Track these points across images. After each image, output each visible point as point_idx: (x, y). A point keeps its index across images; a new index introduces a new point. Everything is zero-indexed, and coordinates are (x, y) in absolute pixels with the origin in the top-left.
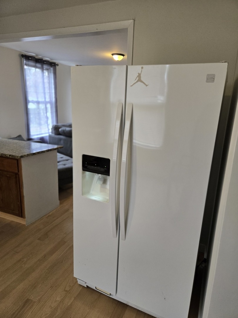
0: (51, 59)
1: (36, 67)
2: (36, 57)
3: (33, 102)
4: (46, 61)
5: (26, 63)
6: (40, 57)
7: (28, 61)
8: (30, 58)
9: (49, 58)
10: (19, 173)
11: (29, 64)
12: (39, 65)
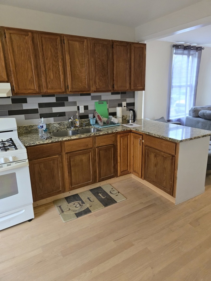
0: (198, 44)
1: (183, 54)
2: (185, 45)
3: (176, 87)
4: (192, 47)
5: (175, 52)
6: (188, 44)
7: (178, 50)
8: (179, 47)
9: (196, 44)
10: (176, 156)
11: (178, 53)
12: (186, 52)
